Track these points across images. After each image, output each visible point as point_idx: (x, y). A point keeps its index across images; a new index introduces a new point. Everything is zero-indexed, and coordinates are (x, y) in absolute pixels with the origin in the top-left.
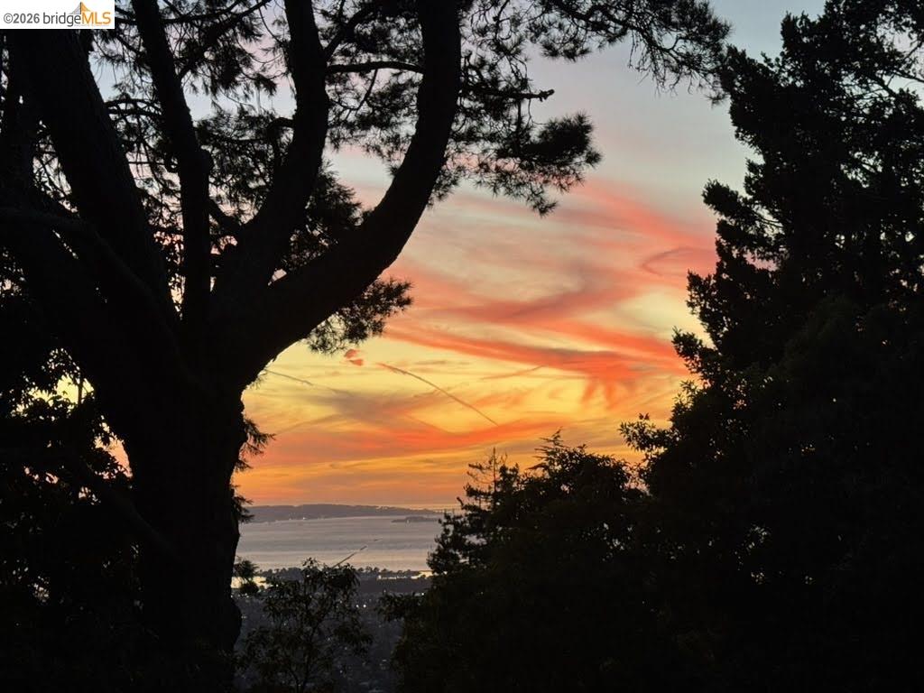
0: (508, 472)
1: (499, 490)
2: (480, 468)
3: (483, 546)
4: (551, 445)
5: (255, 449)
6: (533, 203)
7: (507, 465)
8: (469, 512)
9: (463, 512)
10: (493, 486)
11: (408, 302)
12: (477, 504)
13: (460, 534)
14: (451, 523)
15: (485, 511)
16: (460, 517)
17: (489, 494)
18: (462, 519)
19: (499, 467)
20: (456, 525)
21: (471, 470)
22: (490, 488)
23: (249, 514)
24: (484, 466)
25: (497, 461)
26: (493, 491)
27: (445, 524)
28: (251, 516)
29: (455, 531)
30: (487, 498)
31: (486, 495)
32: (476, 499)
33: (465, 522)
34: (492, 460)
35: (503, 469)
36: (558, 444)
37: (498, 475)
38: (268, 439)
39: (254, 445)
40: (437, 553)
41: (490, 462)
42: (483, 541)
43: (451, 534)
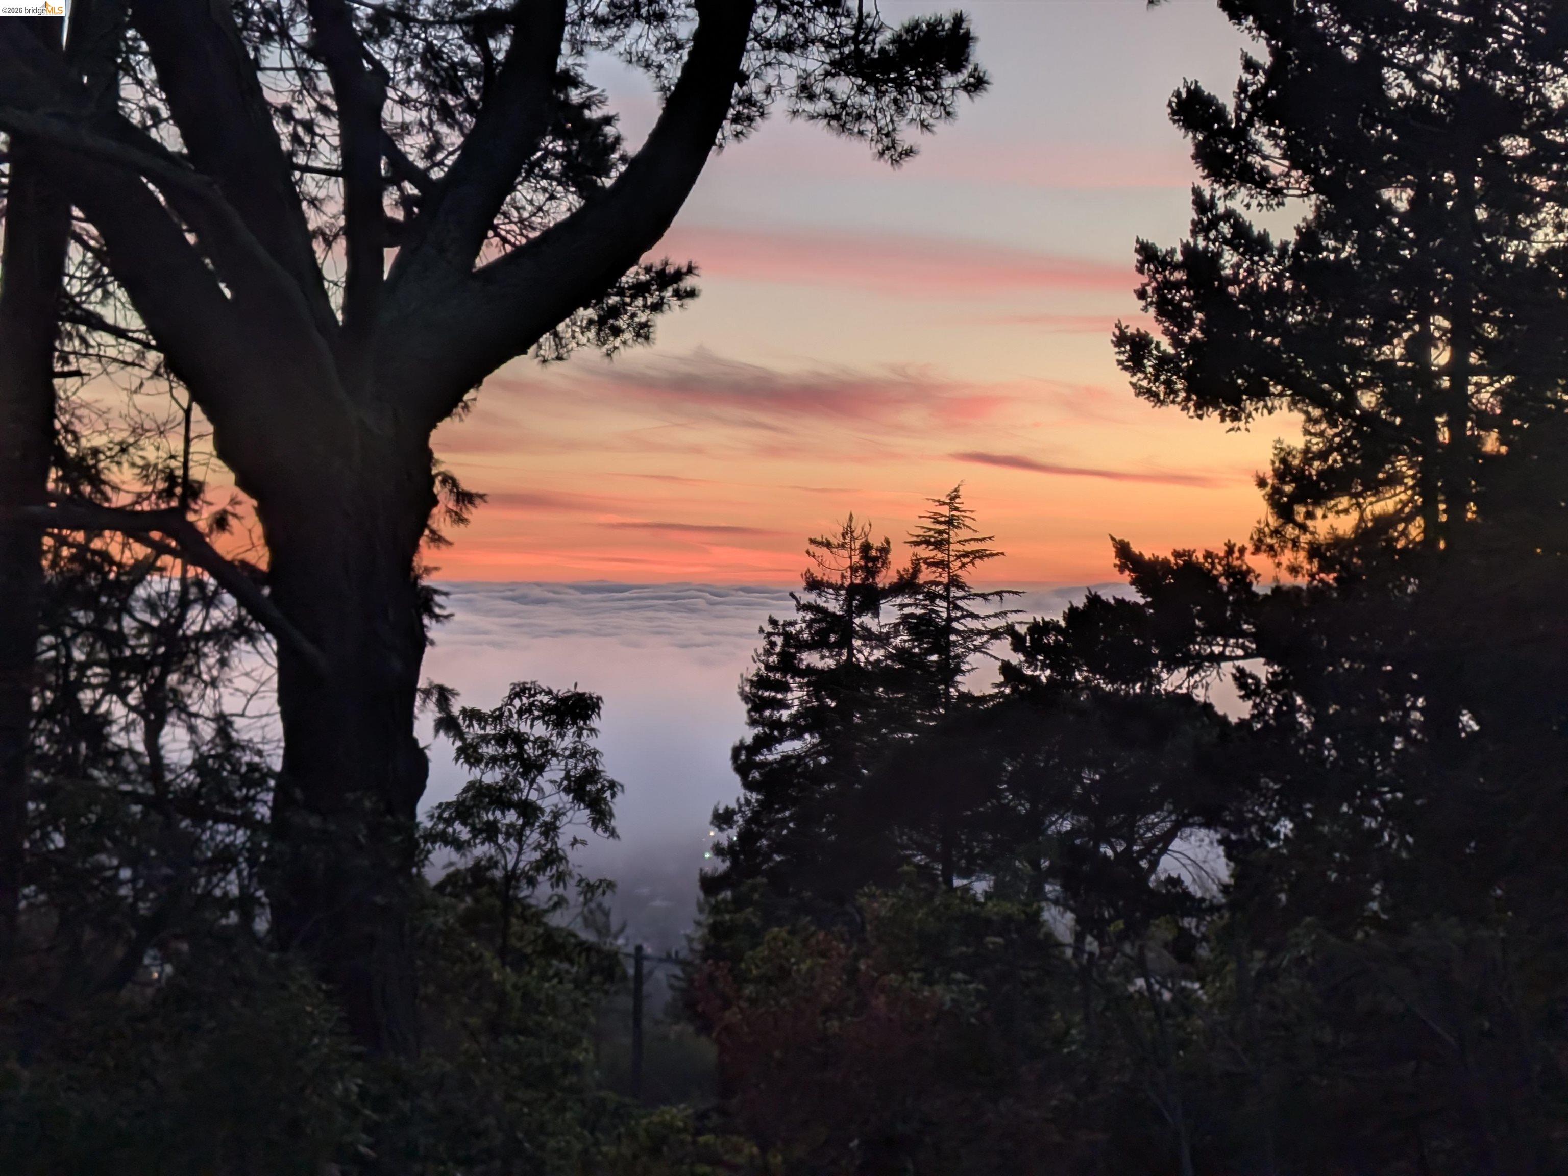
0: (874, 553)
1: (858, 581)
2: (828, 545)
3: (830, 670)
4: (945, 510)
5: (456, 513)
6: (880, 147)
7: (871, 541)
8: (809, 616)
9: (799, 616)
10: (848, 574)
11: (692, 294)
12: (821, 602)
13: (793, 650)
14: (779, 634)
15: (834, 614)
16: (793, 624)
17: (842, 587)
18: (798, 627)
19: (858, 544)
20: (787, 636)
21: (813, 548)
22: (843, 577)
23: (445, 613)
24: (835, 542)
25: (855, 535)
26: (847, 583)
27: (769, 634)
28: (447, 617)
29: (786, 644)
30: (837, 595)
31: (837, 588)
32: (820, 595)
33: (801, 632)
34: (848, 532)
35: (866, 548)
36: (957, 509)
37: (856, 559)
38: (477, 501)
39: (455, 509)
40: (755, 679)
41: (844, 536)
42: (831, 663)
43: (778, 649)
